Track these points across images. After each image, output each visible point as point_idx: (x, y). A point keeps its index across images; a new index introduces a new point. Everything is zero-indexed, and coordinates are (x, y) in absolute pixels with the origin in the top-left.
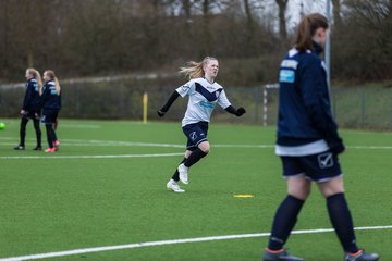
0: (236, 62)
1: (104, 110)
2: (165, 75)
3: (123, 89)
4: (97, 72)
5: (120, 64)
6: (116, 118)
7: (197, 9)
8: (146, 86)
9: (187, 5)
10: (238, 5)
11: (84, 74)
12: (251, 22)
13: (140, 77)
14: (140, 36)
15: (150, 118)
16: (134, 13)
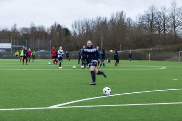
0: (172, 45)
1: (139, 58)
2: (154, 49)
3: (144, 52)
4: (137, 48)
5: (143, 46)
6: (142, 60)
7: (162, 32)
8: (149, 52)
9: (159, 32)
10: (172, 31)
11: (134, 49)
12: (176, 35)
13: (148, 49)
14: (148, 39)
15: (150, 60)
16: (146, 34)
